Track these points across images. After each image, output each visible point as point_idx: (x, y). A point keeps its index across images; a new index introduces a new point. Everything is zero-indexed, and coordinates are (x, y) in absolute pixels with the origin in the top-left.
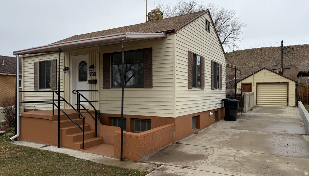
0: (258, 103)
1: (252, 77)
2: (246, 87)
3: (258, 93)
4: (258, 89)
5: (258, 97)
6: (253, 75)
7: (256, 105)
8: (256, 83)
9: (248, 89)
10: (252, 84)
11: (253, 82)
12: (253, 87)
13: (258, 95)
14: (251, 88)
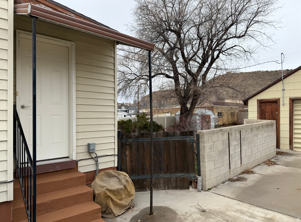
0: (294, 145)
1: (279, 86)
2: (268, 108)
3: (295, 122)
4: (295, 113)
5: (295, 131)
6: (281, 82)
7: (291, 148)
8: (290, 99)
9: (272, 112)
10: (281, 103)
11: (283, 97)
12: (282, 108)
13: (295, 127)
14: (278, 110)
